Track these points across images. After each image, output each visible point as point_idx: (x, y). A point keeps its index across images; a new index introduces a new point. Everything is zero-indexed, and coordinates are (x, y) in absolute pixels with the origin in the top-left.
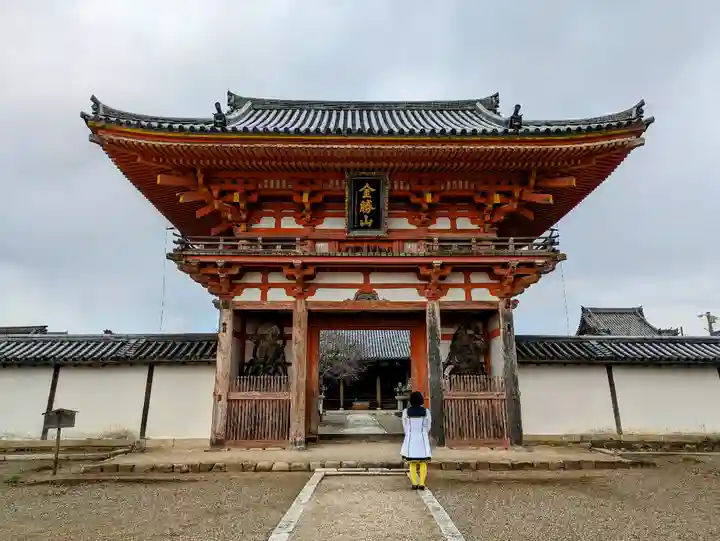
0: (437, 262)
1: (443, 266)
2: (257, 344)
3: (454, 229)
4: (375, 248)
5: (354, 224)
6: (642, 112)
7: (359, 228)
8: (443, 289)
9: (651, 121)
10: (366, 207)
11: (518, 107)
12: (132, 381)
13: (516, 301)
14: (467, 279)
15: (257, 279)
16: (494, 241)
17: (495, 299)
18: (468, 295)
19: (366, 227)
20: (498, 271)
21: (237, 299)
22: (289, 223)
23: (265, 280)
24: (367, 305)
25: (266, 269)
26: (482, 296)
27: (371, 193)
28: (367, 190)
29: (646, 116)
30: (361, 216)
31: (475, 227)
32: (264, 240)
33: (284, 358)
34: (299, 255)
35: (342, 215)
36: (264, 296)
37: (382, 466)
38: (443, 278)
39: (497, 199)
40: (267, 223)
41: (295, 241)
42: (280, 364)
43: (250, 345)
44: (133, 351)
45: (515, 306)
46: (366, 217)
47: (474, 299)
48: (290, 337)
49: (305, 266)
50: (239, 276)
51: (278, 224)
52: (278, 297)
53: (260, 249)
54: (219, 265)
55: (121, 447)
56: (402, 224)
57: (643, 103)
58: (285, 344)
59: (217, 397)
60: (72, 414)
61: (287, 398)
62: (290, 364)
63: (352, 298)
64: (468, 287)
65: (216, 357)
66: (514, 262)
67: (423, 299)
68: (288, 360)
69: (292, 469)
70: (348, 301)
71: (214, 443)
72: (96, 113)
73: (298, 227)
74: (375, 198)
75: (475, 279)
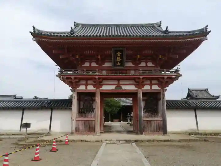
0: (141, 77)
1: (143, 78)
2: (84, 103)
3: (147, 66)
4: (121, 72)
5: (115, 64)
6: (207, 29)
8: (143, 85)
9: (210, 32)
10: (119, 59)
11: (167, 27)
12: (46, 114)
13: (166, 89)
14: (151, 82)
15: (84, 82)
16: (159, 70)
17: (159, 88)
18: (151, 88)
19: (118, 66)
20: (161, 80)
21: (78, 89)
22: (94, 64)
23: (86, 82)
24: (120, 91)
25: (87, 79)
26: (156, 88)
27: (120, 55)
30: (117, 62)
31: (153, 65)
32: (86, 70)
33: (93, 107)
34: (97, 75)
35: (111, 62)
36: (86, 88)
38: (143, 82)
39: (160, 57)
40: (87, 64)
41: (96, 70)
42: (91, 109)
43: (82, 103)
44: (46, 105)
45: (166, 91)
46: (118, 62)
47: (153, 89)
48: (95, 100)
49: (99, 78)
50: (79, 82)
51: (90, 65)
52: (91, 88)
53: (85, 73)
54: (73, 78)
55: (44, 134)
56: (130, 64)
57: (207, 26)
58: (93, 103)
59: (72, 119)
60: (30, 124)
61: (94, 119)
62: (95, 109)
63: (114, 88)
64: (151, 85)
65: (71, 107)
66: (166, 77)
67: (137, 89)
68: (94, 108)
69: (96, 141)
70: (113, 90)
71: (72, 133)
72: (34, 31)
73: (97, 65)
74: (122, 56)
75: (153, 82)
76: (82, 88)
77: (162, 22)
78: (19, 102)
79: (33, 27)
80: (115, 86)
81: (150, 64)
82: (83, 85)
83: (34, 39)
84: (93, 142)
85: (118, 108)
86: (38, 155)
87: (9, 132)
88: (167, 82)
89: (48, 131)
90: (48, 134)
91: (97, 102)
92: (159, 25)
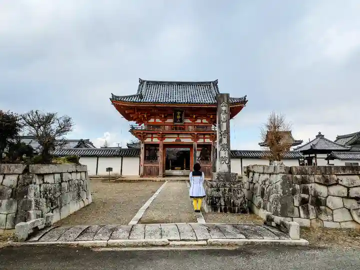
0: (196, 133)
1: (198, 134)
2: (149, 152)
3: (202, 123)
8: (198, 139)
10: (179, 117)
14: (204, 136)
17: (211, 142)
19: (178, 122)
20: (211, 135)
21: (145, 141)
22: (158, 120)
23: (152, 136)
24: (179, 143)
25: (152, 134)
26: (208, 141)
28: (179, 113)
29: (246, 100)
30: (177, 119)
31: (208, 122)
32: (152, 125)
33: (157, 155)
34: (161, 131)
35: (172, 118)
36: (152, 140)
37: (181, 180)
38: (198, 136)
40: (152, 120)
42: (156, 157)
47: (206, 142)
48: (158, 150)
49: (163, 133)
50: (146, 135)
51: (155, 120)
52: (156, 140)
54: (141, 133)
56: (188, 121)
58: (157, 152)
59: (141, 165)
60: (112, 169)
61: (158, 166)
62: (158, 157)
64: (204, 138)
65: (140, 155)
67: (192, 141)
69: (161, 181)
70: (173, 142)
72: (113, 98)
73: (160, 121)
74: (181, 115)
75: (206, 136)
76: (148, 140)
77: (218, 81)
79: (112, 94)
80: (175, 139)
81: (204, 121)
82: (149, 137)
84: (158, 181)
89: (120, 175)
90: (121, 177)
91: (160, 151)
92: (215, 83)
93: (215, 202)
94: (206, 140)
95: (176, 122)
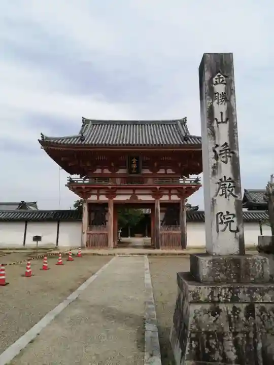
0: (158, 187)
1: (160, 188)
2: (96, 214)
3: (166, 173)
5: (130, 172)
7: (132, 173)
8: (161, 196)
10: (134, 166)
12: (53, 227)
13: (187, 200)
14: (170, 192)
15: (95, 192)
17: (179, 199)
18: (170, 198)
19: (134, 173)
20: (179, 190)
21: (88, 199)
22: (106, 171)
23: (98, 192)
24: (135, 201)
25: (99, 189)
26: (175, 198)
27: (136, 161)
28: (134, 160)
30: (132, 169)
31: (174, 173)
34: (110, 185)
35: (125, 168)
36: (98, 198)
37: (137, 254)
38: (160, 192)
40: (98, 171)
42: (103, 221)
43: (92, 214)
46: (134, 169)
47: (172, 199)
48: (107, 211)
49: (112, 188)
50: (90, 191)
51: (102, 172)
52: (103, 198)
54: (83, 188)
55: (52, 249)
56: (147, 171)
58: (105, 214)
59: (83, 233)
60: (40, 237)
61: (107, 233)
62: (107, 221)
63: (129, 199)
64: (170, 195)
65: (82, 218)
66: (185, 187)
67: (154, 199)
68: (107, 219)
69: (109, 255)
70: (127, 200)
71: (83, 248)
72: (43, 139)
73: (109, 172)
74: (137, 163)
75: (172, 192)
76: (93, 198)
77: (187, 119)
78: (21, 213)
79: (41, 134)
80: (130, 196)
81: (170, 171)
82: (94, 194)
83: (43, 147)
84: (106, 255)
85: (139, 219)
86: (61, 261)
87: (11, 247)
88: (186, 192)
89: (56, 246)
90: (56, 249)
91: (109, 214)
92: (184, 122)
93: (207, 351)
94: (172, 196)
95: (131, 173)
